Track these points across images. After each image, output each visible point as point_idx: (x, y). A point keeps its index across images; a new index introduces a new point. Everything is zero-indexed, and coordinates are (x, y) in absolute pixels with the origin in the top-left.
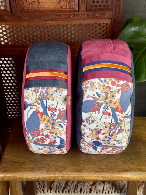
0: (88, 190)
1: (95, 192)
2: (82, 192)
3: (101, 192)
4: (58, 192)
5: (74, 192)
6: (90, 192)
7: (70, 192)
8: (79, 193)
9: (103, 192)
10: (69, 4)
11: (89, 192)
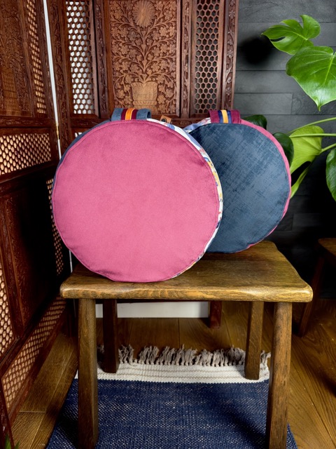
0: (191, 361)
1: (201, 364)
2: (182, 363)
3: (209, 364)
4: (148, 363)
5: (171, 363)
6: (194, 364)
7: (166, 363)
8: (178, 364)
9: (211, 364)
10: (169, 107)
11: (191, 364)
